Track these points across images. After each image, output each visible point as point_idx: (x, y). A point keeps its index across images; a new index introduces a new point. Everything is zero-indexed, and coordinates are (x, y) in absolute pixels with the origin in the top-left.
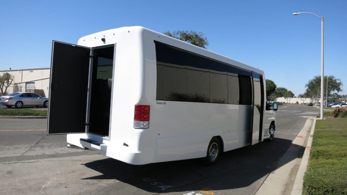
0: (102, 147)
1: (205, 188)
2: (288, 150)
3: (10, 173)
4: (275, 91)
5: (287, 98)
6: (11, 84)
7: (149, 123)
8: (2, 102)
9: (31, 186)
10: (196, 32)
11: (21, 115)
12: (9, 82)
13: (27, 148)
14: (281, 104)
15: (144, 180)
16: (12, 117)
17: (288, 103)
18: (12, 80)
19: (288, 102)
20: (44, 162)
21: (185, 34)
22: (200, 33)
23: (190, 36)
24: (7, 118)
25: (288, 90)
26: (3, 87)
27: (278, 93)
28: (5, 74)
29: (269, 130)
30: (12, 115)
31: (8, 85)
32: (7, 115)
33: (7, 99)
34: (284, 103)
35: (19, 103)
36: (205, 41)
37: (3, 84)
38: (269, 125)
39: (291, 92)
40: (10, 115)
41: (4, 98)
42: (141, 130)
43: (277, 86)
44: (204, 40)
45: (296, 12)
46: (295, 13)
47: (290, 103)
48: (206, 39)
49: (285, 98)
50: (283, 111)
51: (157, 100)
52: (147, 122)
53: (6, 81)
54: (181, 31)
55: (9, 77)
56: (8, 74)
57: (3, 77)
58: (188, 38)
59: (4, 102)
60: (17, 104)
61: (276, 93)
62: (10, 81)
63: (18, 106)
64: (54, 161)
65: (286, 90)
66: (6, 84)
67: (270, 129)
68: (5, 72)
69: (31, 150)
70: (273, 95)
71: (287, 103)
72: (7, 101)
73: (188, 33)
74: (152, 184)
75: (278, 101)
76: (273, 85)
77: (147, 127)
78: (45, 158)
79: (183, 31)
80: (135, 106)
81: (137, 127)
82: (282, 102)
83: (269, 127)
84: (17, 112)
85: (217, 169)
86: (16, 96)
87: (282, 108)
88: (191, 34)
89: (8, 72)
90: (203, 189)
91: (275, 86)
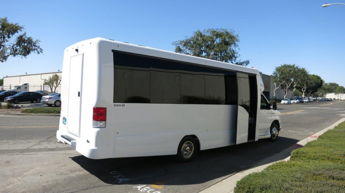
0: (72, 143)
1: (158, 183)
2: (284, 150)
3: (8, 162)
4: (322, 87)
5: (337, 95)
6: (59, 84)
7: (106, 123)
8: (43, 101)
9: (16, 173)
10: (226, 29)
11: (56, 113)
12: (57, 82)
13: (37, 142)
14: (330, 101)
15: (111, 173)
16: (48, 115)
17: (339, 100)
18: (60, 81)
19: (339, 98)
20: (40, 154)
21: (215, 32)
22: (231, 30)
23: (221, 33)
24: (44, 115)
25: (340, 86)
26: (52, 87)
27: (326, 89)
28: (54, 75)
29: (269, 129)
30: (48, 113)
31: (57, 85)
32: (44, 112)
33: (47, 99)
34: (334, 99)
35: (57, 102)
36: (237, 38)
37: (53, 84)
38: (271, 124)
39: (343, 87)
40: (47, 113)
41: (45, 98)
42: (98, 129)
43: (324, 82)
44: (235, 36)
45: (326, 4)
46: (324, 4)
47: (341, 100)
48: (237, 35)
49: (336, 94)
50: (324, 108)
51: (114, 102)
52: (104, 122)
53: (55, 82)
54: (211, 28)
55: (58, 78)
56: (56, 75)
57: (52, 78)
58: (218, 36)
59: (45, 101)
60: (56, 103)
61: (324, 89)
62: (59, 81)
63: (57, 105)
64: (49, 154)
65: (338, 85)
66: (55, 84)
67: (271, 128)
68: (55, 74)
69: (39, 144)
70: (320, 91)
71: (337, 100)
72: (47, 100)
73: (218, 31)
74: (115, 176)
75: (327, 97)
76: (320, 81)
77: (104, 126)
78: (44, 151)
79: (212, 29)
80: (93, 108)
81: (95, 126)
82: (331, 99)
83: (270, 127)
84: (52, 110)
85: (188, 166)
86: (54, 96)
87: (327, 105)
88: (221, 31)
89: (57, 74)
90: (156, 183)
91: (322, 82)
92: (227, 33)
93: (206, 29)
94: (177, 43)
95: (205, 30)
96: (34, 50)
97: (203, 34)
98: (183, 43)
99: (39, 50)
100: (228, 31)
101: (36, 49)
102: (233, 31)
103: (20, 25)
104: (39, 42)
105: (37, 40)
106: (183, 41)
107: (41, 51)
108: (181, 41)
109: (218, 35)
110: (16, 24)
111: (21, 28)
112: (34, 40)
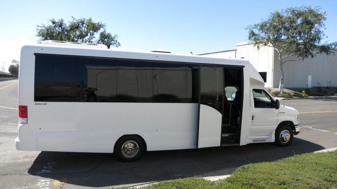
15: (49, 163)
21: (294, 10)
29: (274, 132)
51: (35, 101)
52: (26, 119)
58: (298, 15)
92: (311, 11)
93: (285, 9)
94: (251, 27)
95: (282, 10)
96: (114, 44)
97: (281, 15)
98: (259, 27)
99: (117, 44)
100: (312, 8)
101: (115, 43)
102: (318, 8)
103: (103, 23)
104: (118, 37)
105: (115, 35)
106: (258, 25)
107: (119, 45)
108: (255, 25)
109: (300, 14)
110: (99, 23)
111: (103, 25)
112: (113, 36)
